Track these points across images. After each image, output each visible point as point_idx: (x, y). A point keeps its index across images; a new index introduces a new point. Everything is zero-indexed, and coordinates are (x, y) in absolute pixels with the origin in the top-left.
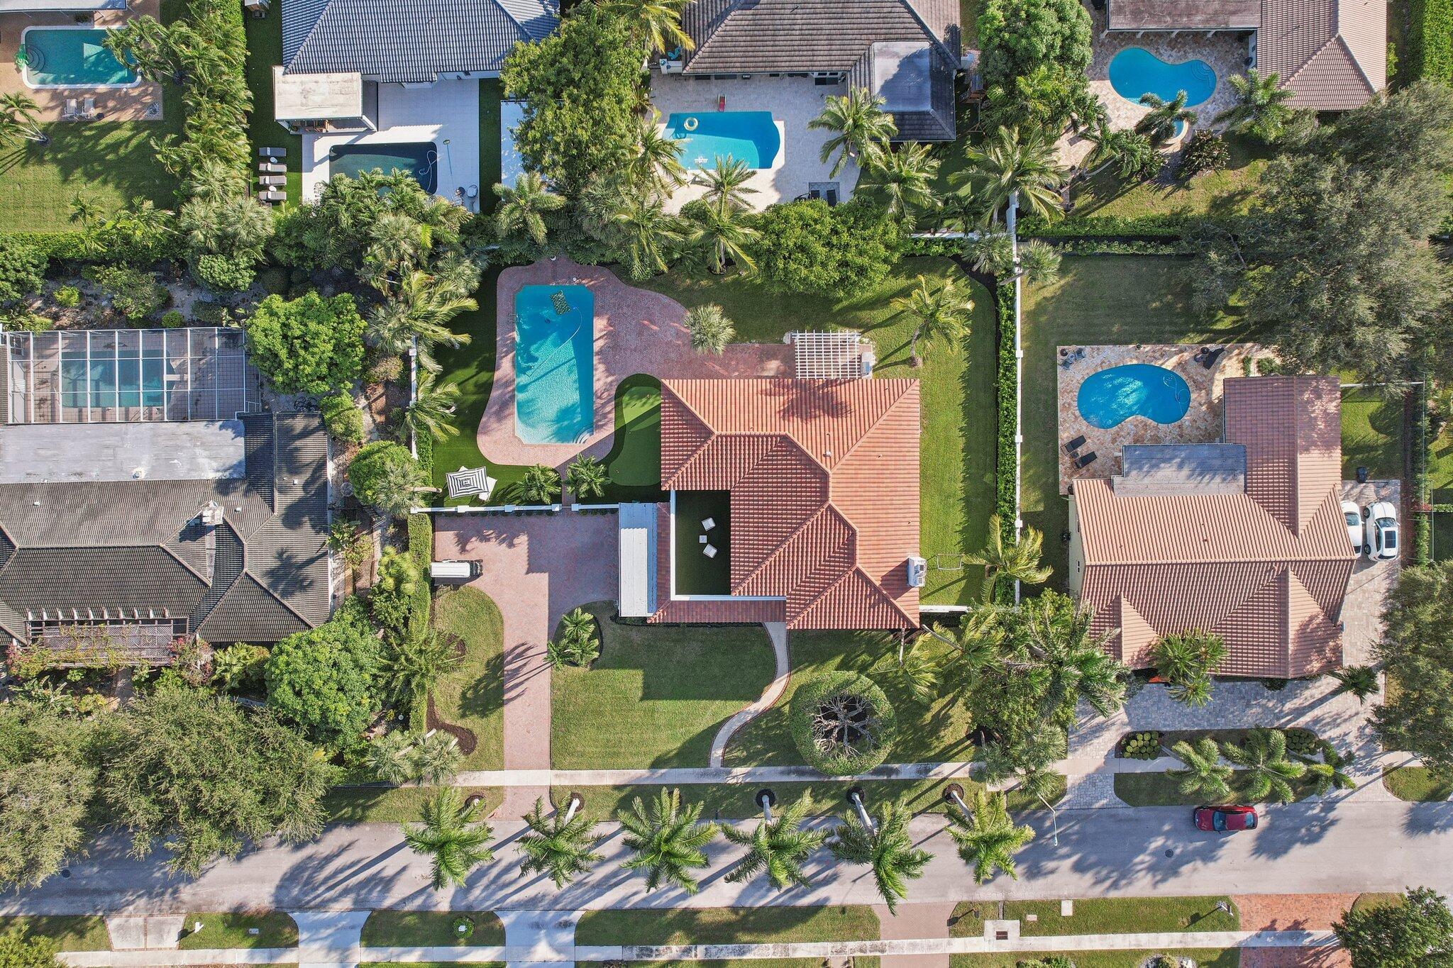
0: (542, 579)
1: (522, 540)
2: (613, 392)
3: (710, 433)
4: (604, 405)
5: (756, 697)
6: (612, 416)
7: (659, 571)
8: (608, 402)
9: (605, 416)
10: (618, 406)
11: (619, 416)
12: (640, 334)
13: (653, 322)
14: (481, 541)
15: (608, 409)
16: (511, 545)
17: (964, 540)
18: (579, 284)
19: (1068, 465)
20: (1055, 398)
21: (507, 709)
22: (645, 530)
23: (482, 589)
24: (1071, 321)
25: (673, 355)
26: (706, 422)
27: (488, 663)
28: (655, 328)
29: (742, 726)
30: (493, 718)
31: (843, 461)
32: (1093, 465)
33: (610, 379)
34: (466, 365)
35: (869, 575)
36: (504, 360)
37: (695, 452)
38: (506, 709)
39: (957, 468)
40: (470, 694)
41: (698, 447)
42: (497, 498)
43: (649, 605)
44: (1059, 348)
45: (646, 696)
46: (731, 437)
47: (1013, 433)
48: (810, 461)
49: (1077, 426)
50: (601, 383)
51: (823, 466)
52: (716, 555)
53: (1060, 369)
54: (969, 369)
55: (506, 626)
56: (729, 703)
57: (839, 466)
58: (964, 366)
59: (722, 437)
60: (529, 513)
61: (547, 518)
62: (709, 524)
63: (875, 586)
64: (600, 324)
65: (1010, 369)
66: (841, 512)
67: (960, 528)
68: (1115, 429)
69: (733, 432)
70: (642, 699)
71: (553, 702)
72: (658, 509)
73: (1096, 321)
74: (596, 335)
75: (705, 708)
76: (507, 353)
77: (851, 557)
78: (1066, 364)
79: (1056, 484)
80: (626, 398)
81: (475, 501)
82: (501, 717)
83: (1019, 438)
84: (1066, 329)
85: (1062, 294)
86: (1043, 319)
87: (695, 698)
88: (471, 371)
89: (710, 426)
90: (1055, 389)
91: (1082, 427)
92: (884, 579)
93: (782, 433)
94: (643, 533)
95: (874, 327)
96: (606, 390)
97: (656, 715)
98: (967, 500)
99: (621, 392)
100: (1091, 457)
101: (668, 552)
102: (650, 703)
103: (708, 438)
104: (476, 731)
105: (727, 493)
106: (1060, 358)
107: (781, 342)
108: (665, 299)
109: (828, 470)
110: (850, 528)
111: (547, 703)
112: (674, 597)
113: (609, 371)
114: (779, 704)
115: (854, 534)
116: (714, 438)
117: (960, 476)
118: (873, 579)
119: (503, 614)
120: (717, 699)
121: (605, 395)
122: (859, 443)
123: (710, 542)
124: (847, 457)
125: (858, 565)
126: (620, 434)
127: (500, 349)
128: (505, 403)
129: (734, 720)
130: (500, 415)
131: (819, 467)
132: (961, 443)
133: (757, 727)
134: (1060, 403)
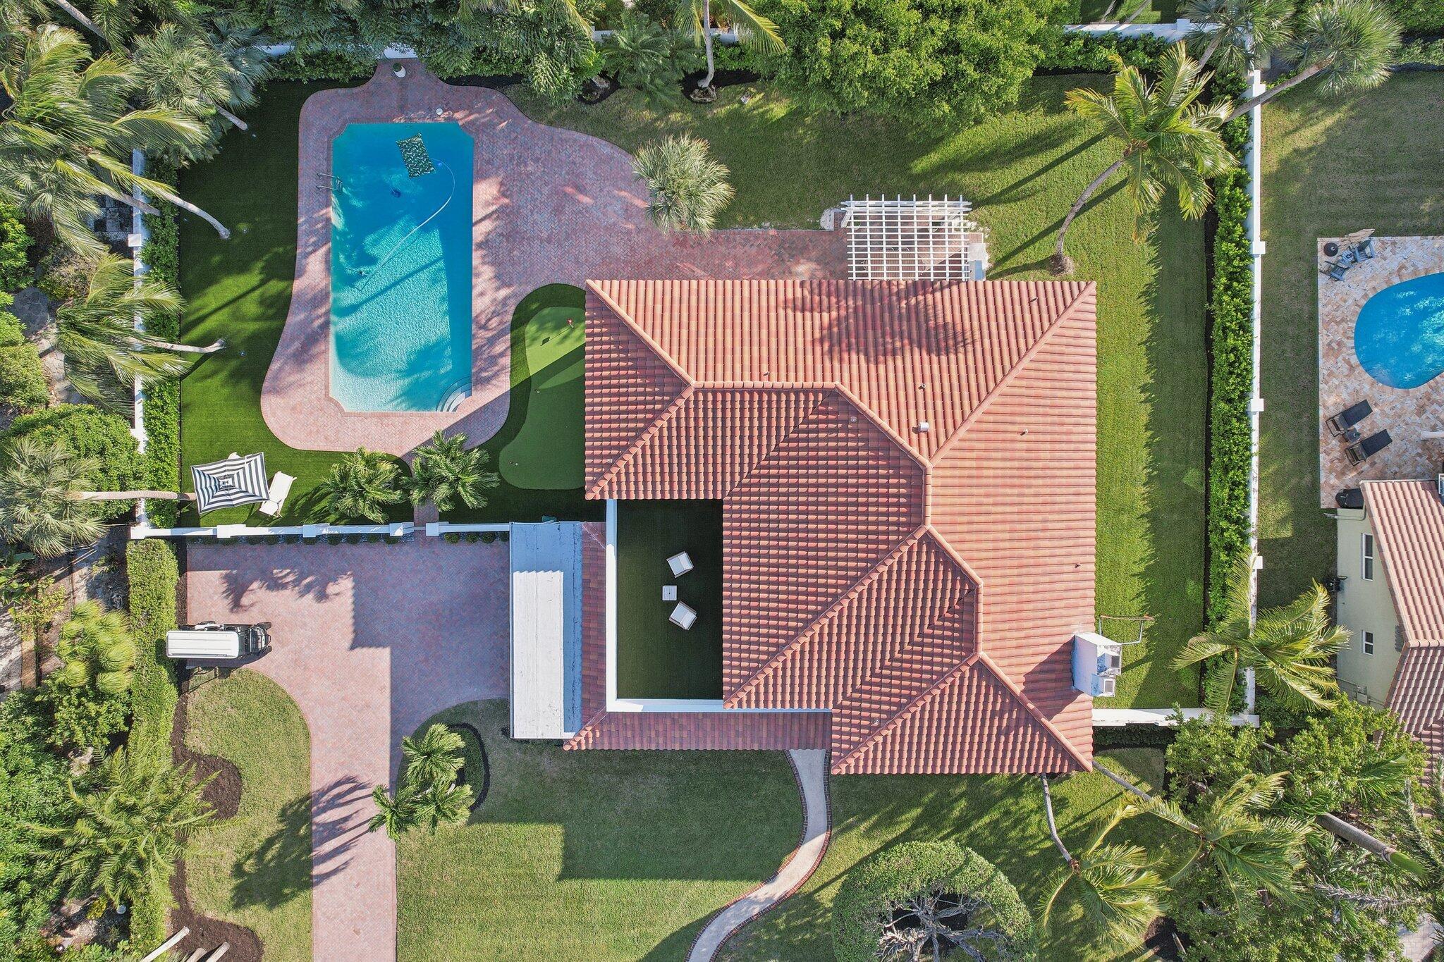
0: (380, 658)
1: (344, 587)
2: (509, 318)
3: (683, 384)
4: (492, 341)
5: (769, 874)
6: (506, 361)
7: (585, 653)
8: (501, 334)
9: (493, 360)
10: (517, 344)
11: (519, 361)
12: (558, 211)
13: (581, 189)
14: (269, 588)
15: (499, 348)
16: (322, 596)
17: (1149, 590)
18: (449, 119)
19: (1336, 454)
20: (1314, 333)
21: (319, 894)
22: (558, 576)
23: (272, 675)
24: (1344, 193)
25: (617, 250)
26: (673, 362)
27: (284, 810)
28: (586, 200)
29: (742, 927)
30: (292, 908)
31: (954, 442)
32: (1382, 455)
33: (503, 293)
34: (243, 268)
35: (1001, 673)
36: (312, 259)
37: (650, 423)
38: (316, 892)
39: (1139, 460)
40: (249, 866)
41: (658, 414)
42: (296, 511)
43: (567, 718)
44: (1321, 242)
45: (567, 873)
46: (724, 391)
47: (1244, 396)
48: (887, 441)
49: (1353, 384)
50: (487, 300)
51: (914, 450)
52: (695, 625)
53: (1322, 280)
54: (1159, 278)
55: (315, 742)
56: (719, 884)
57: (946, 452)
58: (1150, 274)
59: (705, 391)
60: (354, 539)
61: (387, 548)
62: (681, 564)
63: (1012, 694)
64: (485, 194)
65: (1239, 275)
66: (948, 546)
67: (1141, 568)
68: (1424, 388)
69: (729, 383)
70: (561, 878)
71: (400, 881)
72: (585, 535)
73: (1390, 193)
74: (478, 212)
75: (676, 895)
76: (316, 247)
77: (968, 637)
78: (1335, 272)
79: (1315, 487)
80: (531, 329)
81: (255, 516)
82: (308, 905)
83: (1256, 404)
84: (1335, 208)
85: (1328, 144)
86: (1294, 189)
87: (657, 877)
88: (252, 278)
89: (682, 370)
90: (1314, 316)
91: (1364, 386)
92: (1030, 679)
93: (828, 384)
94: (555, 579)
95: (988, 201)
96: (495, 314)
97: (587, 906)
98: (1153, 518)
99: (522, 316)
100: (1379, 441)
101: (602, 616)
102: (575, 884)
103: (678, 394)
104: (262, 930)
105: (716, 505)
106: (1323, 260)
107: (816, 226)
108: (604, 148)
109: (924, 459)
110: (966, 578)
111: (390, 882)
112: (614, 704)
113: (502, 279)
114: (809, 888)
115: (974, 589)
116: (689, 394)
117: (1143, 474)
118: (1008, 680)
119: (310, 720)
120: (696, 877)
121: (494, 323)
122: (986, 406)
123: (683, 597)
124: (962, 433)
125: (982, 654)
126: (521, 394)
127: (305, 240)
128: (314, 338)
129: (729, 914)
130: (302, 357)
131: (906, 454)
132: (1143, 414)
133: (771, 928)
134: (1323, 341)
